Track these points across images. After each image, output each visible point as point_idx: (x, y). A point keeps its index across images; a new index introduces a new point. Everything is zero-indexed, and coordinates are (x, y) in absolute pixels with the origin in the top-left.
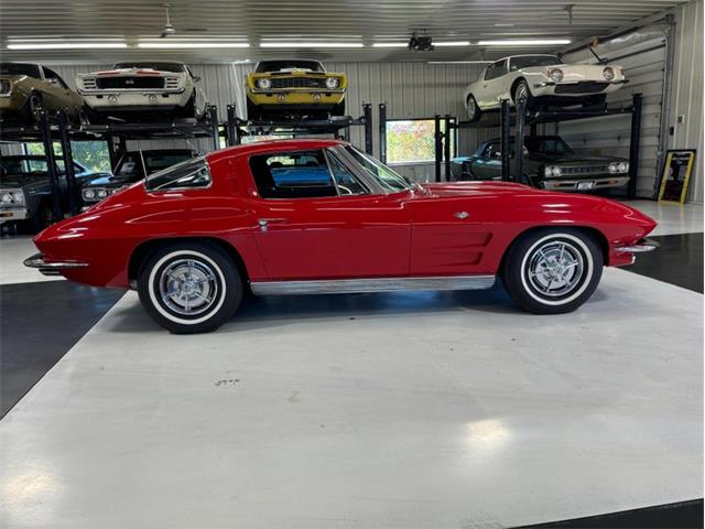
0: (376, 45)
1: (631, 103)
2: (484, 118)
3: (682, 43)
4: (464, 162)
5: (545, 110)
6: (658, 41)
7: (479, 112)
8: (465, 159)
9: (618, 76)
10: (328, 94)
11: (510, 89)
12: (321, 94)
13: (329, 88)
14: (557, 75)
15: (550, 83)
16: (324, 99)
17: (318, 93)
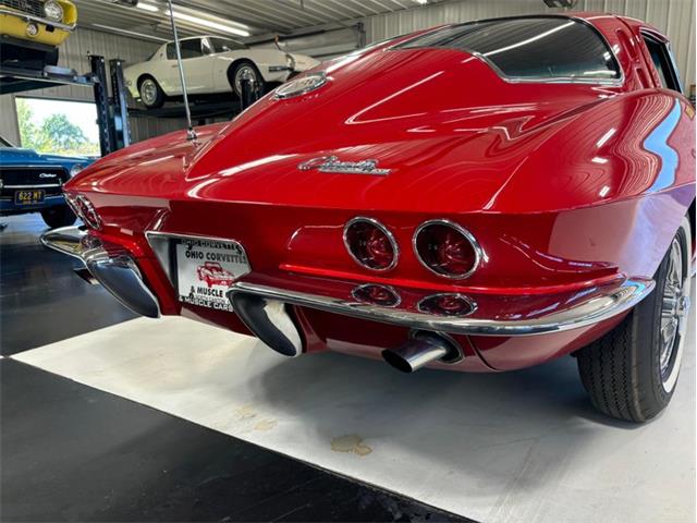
2: (168, 105)
10: (50, 28)
11: (225, 71)
12: (40, 27)
13: (48, 19)
14: (290, 60)
15: (289, 69)
16: (43, 35)
17: (35, 23)
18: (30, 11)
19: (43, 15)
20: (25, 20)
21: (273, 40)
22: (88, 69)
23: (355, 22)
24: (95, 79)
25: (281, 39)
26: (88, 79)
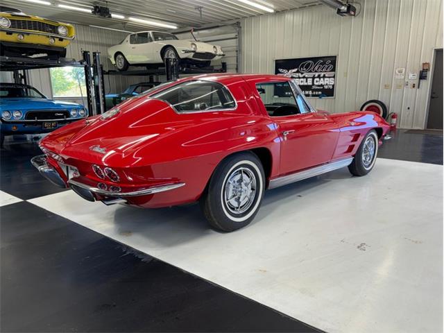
0: (60, 6)
1: (221, 67)
2: (130, 69)
3: (246, 39)
4: (114, 98)
5: (188, 67)
6: (233, 35)
7: (127, 64)
8: (115, 96)
9: (219, 52)
10: (61, 40)
11: (159, 51)
12: (56, 39)
13: (60, 35)
14: (194, 46)
15: (193, 52)
16: (57, 43)
17: (53, 37)
18: (51, 32)
19: (58, 33)
20: (48, 37)
21: (190, 31)
22: (82, 58)
23: (235, 21)
24: (85, 63)
25: (195, 30)
26: (81, 63)
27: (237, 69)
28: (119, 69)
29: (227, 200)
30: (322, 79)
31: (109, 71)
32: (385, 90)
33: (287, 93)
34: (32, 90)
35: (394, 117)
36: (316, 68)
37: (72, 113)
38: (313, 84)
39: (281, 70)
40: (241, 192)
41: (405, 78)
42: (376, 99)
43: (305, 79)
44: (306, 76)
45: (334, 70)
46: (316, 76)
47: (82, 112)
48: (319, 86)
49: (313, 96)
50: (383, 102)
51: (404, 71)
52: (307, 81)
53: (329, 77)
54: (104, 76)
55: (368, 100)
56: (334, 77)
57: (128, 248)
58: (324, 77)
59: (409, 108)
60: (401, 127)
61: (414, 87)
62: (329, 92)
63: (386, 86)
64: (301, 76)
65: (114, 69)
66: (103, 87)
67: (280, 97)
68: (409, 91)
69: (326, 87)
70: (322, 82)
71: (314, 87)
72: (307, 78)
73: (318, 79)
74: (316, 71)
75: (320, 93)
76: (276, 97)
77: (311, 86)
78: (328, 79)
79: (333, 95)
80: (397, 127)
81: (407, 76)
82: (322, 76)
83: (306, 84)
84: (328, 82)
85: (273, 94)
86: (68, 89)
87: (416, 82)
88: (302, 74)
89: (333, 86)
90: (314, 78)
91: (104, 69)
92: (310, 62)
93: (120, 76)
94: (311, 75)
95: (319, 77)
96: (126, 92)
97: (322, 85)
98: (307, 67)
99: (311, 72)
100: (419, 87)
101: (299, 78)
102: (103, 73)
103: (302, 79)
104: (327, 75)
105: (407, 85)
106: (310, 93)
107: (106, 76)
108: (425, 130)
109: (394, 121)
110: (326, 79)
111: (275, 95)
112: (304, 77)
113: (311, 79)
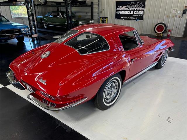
2: (48, 4)
7: (46, 1)
8: (41, 17)
24: (26, 4)
26: (25, 4)
27: (98, 5)
28: (42, 4)
29: (105, 96)
30: (138, 12)
31: (37, 4)
32: (167, 18)
33: (121, 18)
34: (2, 17)
35: (169, 31)
36: (136, 6)
37: (22, 30)
38: (134, 14)
39: (119, 6)
40: (112, 92)
41: (176, 13)
42: (162, 22)
43: (130, 11)
44: (131, 10)
45: (144, 7)
46: (135, 10)
47: (27, 29)
48: (136, 15)
49: (133, 19)
50: (165, 24)
51: (176, 10)
52: (131, 12)
53: (141, 11)
54: (35, 7)
55: (158, 23)
56: (144, 11)
57: (59, 121)
58: (139, 10)
59: (176, 27)
60: (172, 35)
61: (180, 17)
62: (141, 18)
63: (167, 16)
64: (128, 9)
65: (40, 4)
66: (36, 14)
67: (118, 19)
68: (177, 19)
69: (139, 15)
70: (138, 13)
71: (134, 15)
72: (131, 11)
73: (136, 12)
74: (135, 8)
75: (136, 18)
76: (116, 19)
77: (132, 15)
78: (141, 12)
79: (142, 20)
80: (170, 36)
81: (177, 12)
82: (138, 10)
83: (130, 14)
84: (140, 13)
85: (115, 17)
86: (18, 9)
87: (181, 15)
88: (129, 8)
89: (143, 15)
90: (134, 11)
91: (35, 4)
92: (133, 3)
93: (43, 7)
94: (133, 9)
95: (137, 10)
96: (46, 16)
97: (137, 15)
98: (131, 5)
99: (133, 8)
100: (182, 18)
101: (127, 10)
102: (35, 5)
103: (128, 11)
104: (140, 10)
105: (177, 16)
106: (132, 18)
107: (36, 7)
108: (182, 37)
109: (169, 33)
110: (140, 12)
111: (116, 18)
112: (129, 10)
113: (133, 11)
